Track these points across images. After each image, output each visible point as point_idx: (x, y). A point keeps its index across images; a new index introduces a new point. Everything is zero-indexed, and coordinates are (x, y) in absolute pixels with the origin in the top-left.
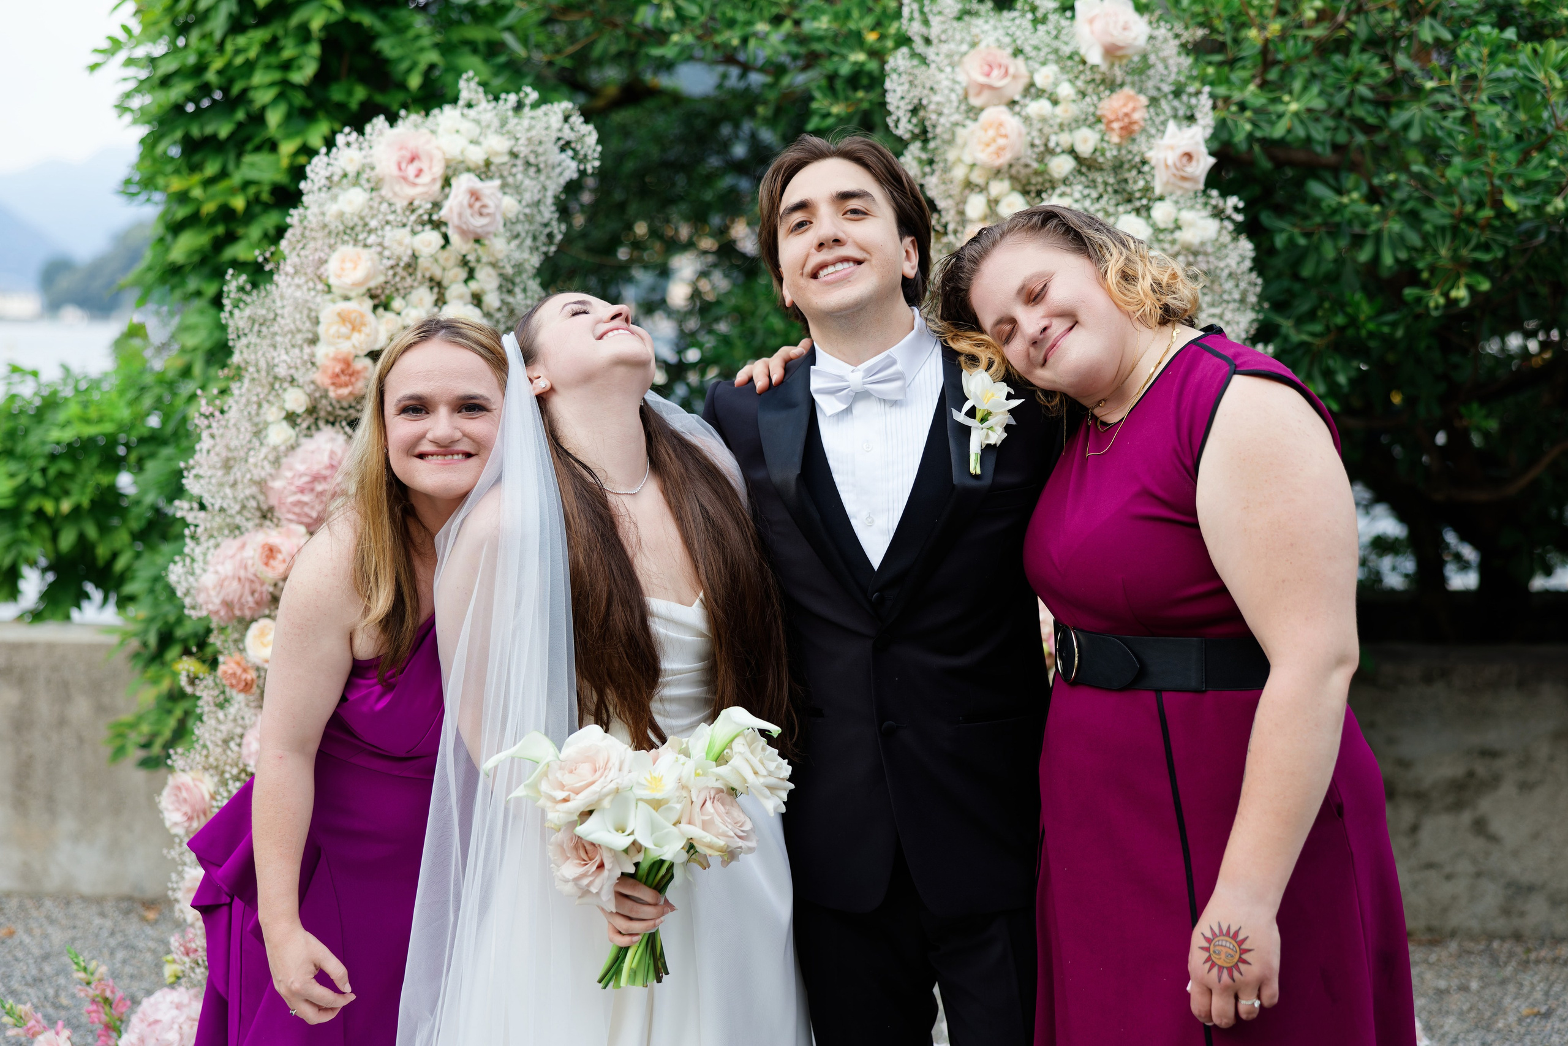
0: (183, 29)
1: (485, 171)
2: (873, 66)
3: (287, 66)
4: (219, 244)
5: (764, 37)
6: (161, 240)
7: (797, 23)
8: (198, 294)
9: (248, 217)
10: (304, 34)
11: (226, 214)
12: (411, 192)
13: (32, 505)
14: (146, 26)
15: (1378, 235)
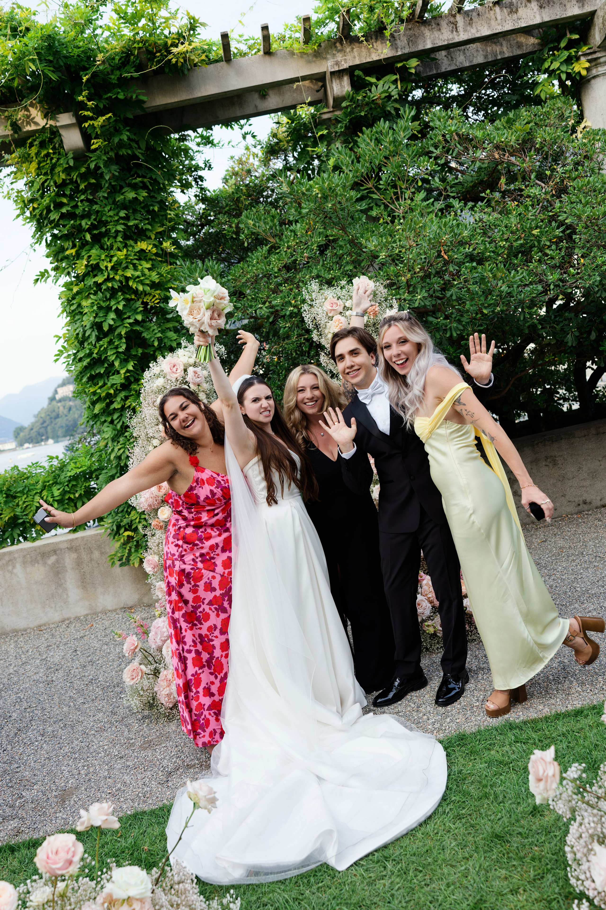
0: (82, 343)
1: (195, 365)
2: (296, 310)
3: (117, 347)
4: (108, 405)
5: (261, 308)
6: (89, 407)
7: (270, 302)
8: (105, 421)
9: (116, 395)
10: (120, 336)
11: (108, 395)
12: (176, 375)
13: (67, 497)
14: (70, 345)
15: (450, 328)
